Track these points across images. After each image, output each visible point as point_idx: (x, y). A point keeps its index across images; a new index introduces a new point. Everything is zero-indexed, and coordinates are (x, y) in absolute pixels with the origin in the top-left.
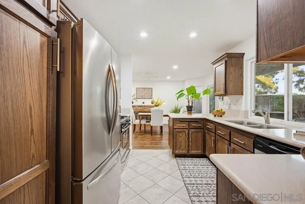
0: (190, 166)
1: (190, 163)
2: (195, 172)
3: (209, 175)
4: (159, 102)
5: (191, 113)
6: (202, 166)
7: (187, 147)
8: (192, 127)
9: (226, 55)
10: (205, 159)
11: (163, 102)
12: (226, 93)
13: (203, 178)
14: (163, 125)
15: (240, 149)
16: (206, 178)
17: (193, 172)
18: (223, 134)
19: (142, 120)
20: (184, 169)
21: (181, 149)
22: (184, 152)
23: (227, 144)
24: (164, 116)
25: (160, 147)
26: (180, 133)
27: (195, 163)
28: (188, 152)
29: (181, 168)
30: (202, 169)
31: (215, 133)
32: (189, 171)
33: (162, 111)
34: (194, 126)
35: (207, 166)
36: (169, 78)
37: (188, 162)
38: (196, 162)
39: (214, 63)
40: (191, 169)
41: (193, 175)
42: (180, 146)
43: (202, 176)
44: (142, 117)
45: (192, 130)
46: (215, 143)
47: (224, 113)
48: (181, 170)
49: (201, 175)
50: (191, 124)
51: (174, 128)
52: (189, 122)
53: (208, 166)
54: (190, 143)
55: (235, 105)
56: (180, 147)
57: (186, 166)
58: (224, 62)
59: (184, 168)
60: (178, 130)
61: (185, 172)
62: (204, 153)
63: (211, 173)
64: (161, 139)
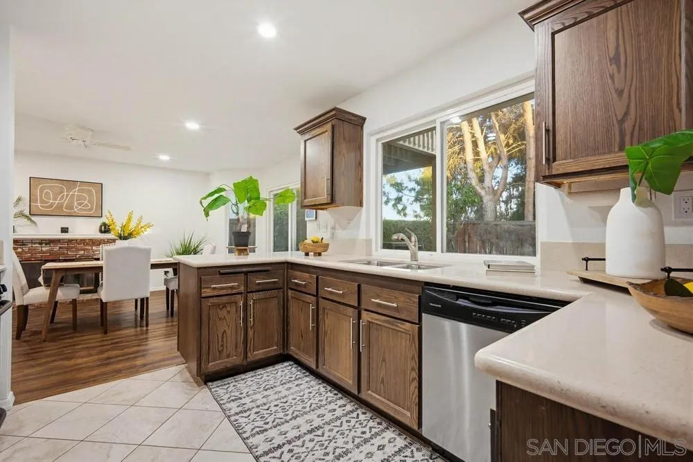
0: (255, 397)
1: (252, 388)
2: (273, 409)
3: (308, 404)
4: (132, 226)
5: (246, 250)
6: (287, 386)
7: (241, 346)
8: (257, 288)
9: (334, 112)
10: (286, 364)
11: (149, 226)
12: (332, 201)
13: (297, 416)
14: (148, 295)
15: (385, 321)
16: (305, 413)
17: (268, 412)
18: (341, 292)
19: (60, 285)
20: (241, 412)
21: (224, 353)
22: (235, 360)
23: (351, 315)
24: (154, 266)
25: (145, 365)
26: (221, 309)
27: (266, 383)
28: (246, 357)
29: (232, 412)
30: (287, 393)
31: (317, 296)
32: (256, 413)
33: (147, 252)
34: (259, 284)
35: (296, 382)
36: (164, 158)
37: (247, 384)
38: (268, 378)
39: (303, 129)
40: (259, 403)
41: (270, 419)
42: (222, 346)
43: (293, 413)
44: (63, 277)
45: (255, 296)
46: (317, 320)
47: (326, 247)
48: (233, 418)
49: (290, 412)
50: (254, 279)
51: (203, 295)
52: (246, 273)
53: (297, 379)
54: (251, 333)
55: (344, 228)
56: (221, 349)
57: (243, 401)
58: (329, 126)
59: (240, 409)
60: (215, 300)
61: (246, 420)
62: (283, 350)
63: (312, 395)
64: (142, 338)
